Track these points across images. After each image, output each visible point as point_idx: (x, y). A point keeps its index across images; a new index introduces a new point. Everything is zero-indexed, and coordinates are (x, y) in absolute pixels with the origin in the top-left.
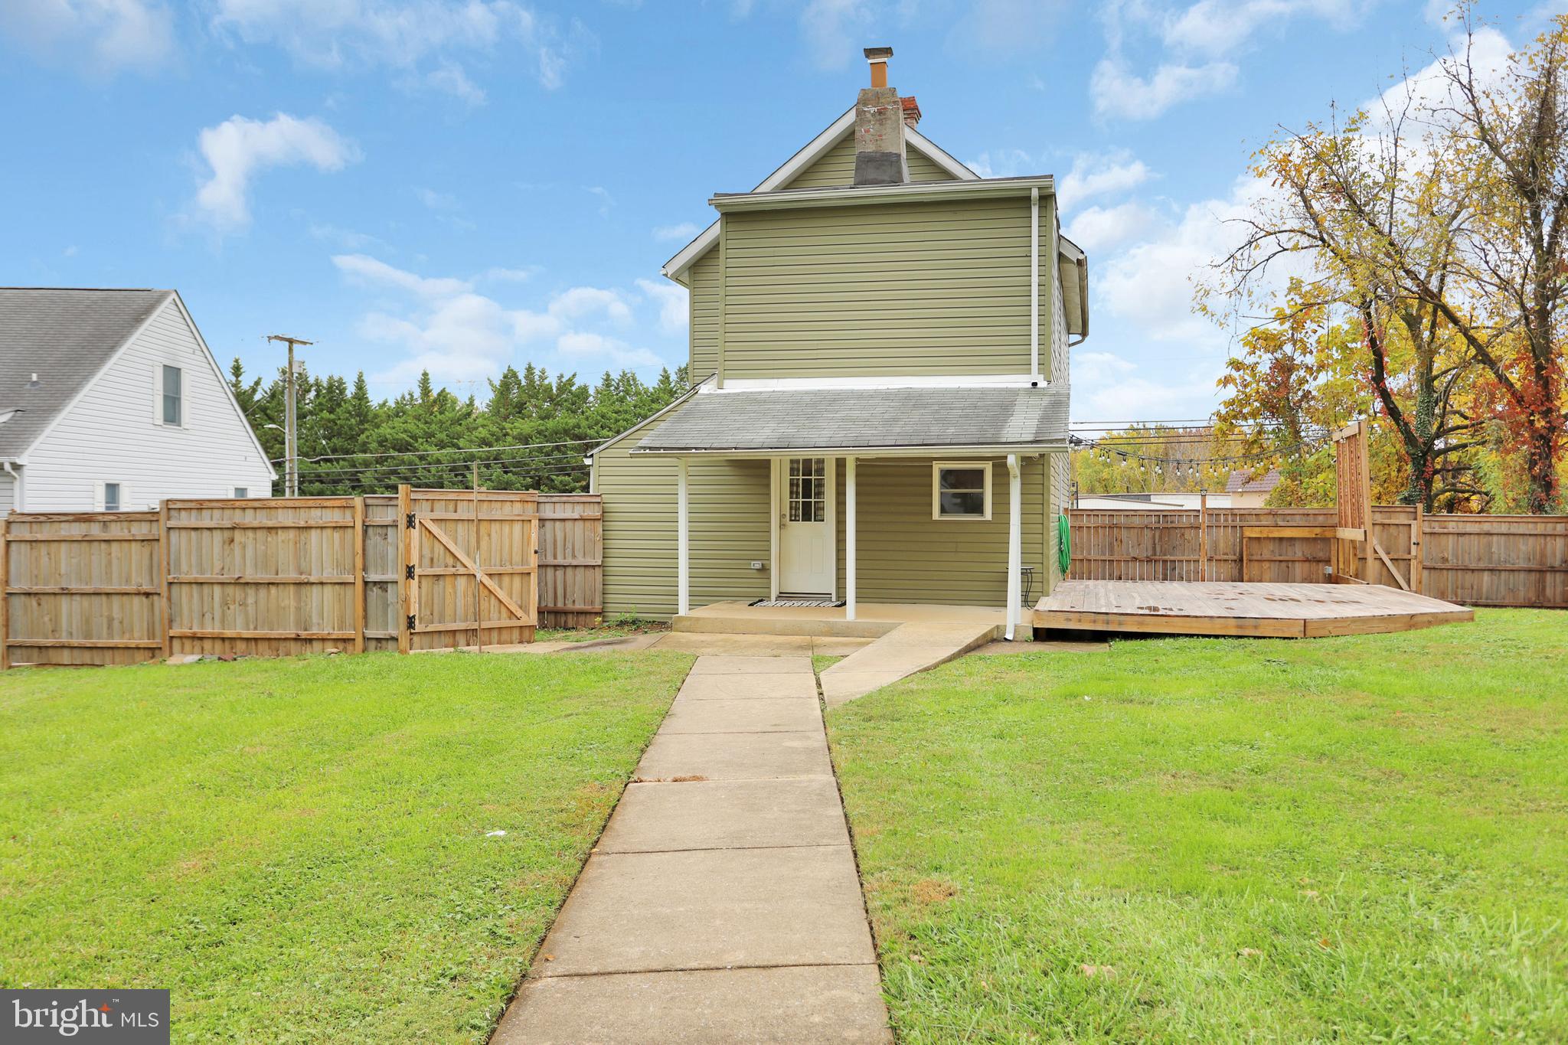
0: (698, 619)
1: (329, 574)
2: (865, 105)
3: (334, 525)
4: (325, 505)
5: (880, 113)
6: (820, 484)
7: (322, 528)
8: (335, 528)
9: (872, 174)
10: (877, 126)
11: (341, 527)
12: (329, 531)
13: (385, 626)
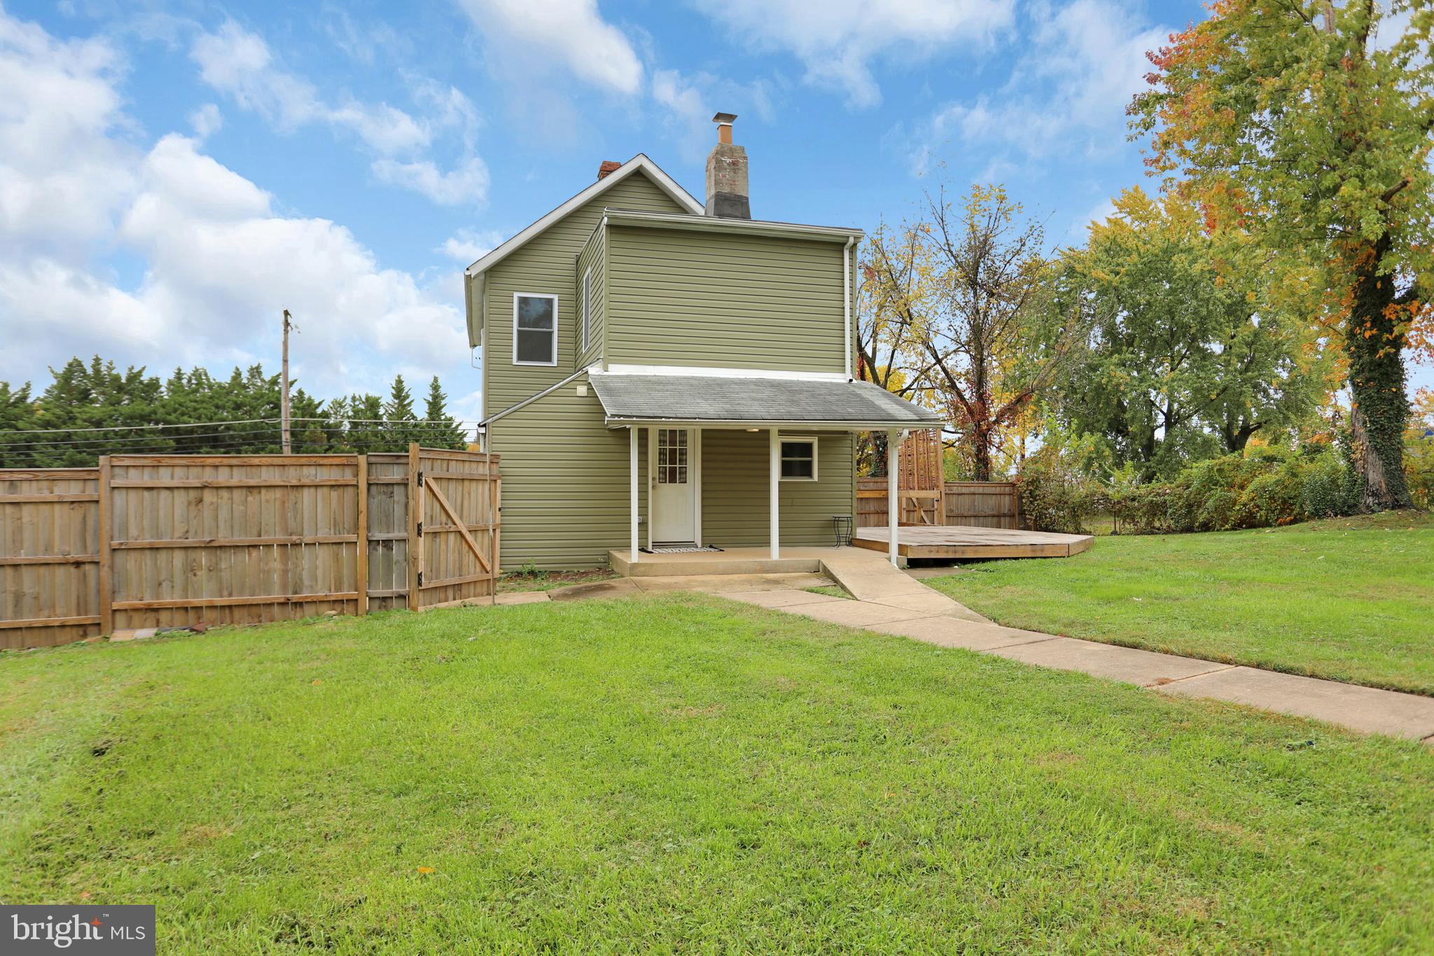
0: (652, 565)
1: (324, 533)
2: (723, 155)
3: (333, 483)
4: (321, 462)
5: (734, 163)
6: (683, 453)
7: (316, 486)
8: (332, 486)
9: (727, 210)
10: (732, 173)
11: (339, 486)
12: (326, 490)
13: (388, 584)
